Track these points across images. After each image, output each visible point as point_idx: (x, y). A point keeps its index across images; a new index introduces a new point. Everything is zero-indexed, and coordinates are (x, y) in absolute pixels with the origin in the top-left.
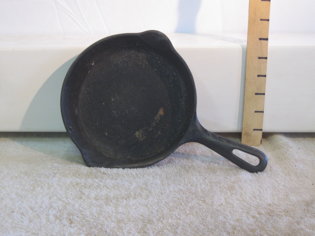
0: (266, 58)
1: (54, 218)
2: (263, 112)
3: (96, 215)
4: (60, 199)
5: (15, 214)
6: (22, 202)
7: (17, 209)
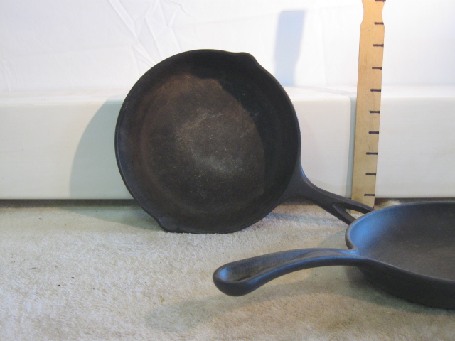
0: (379, 112)
1: (142, 296)
2: (375, 174)
3: (191, 291)
4: (147, 274)
5: (95, 291)
6: (103, 277)
7: (98, 286)
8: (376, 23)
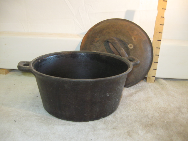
0: (160, 48)
2: (156, 69)
8: (162, 17)
